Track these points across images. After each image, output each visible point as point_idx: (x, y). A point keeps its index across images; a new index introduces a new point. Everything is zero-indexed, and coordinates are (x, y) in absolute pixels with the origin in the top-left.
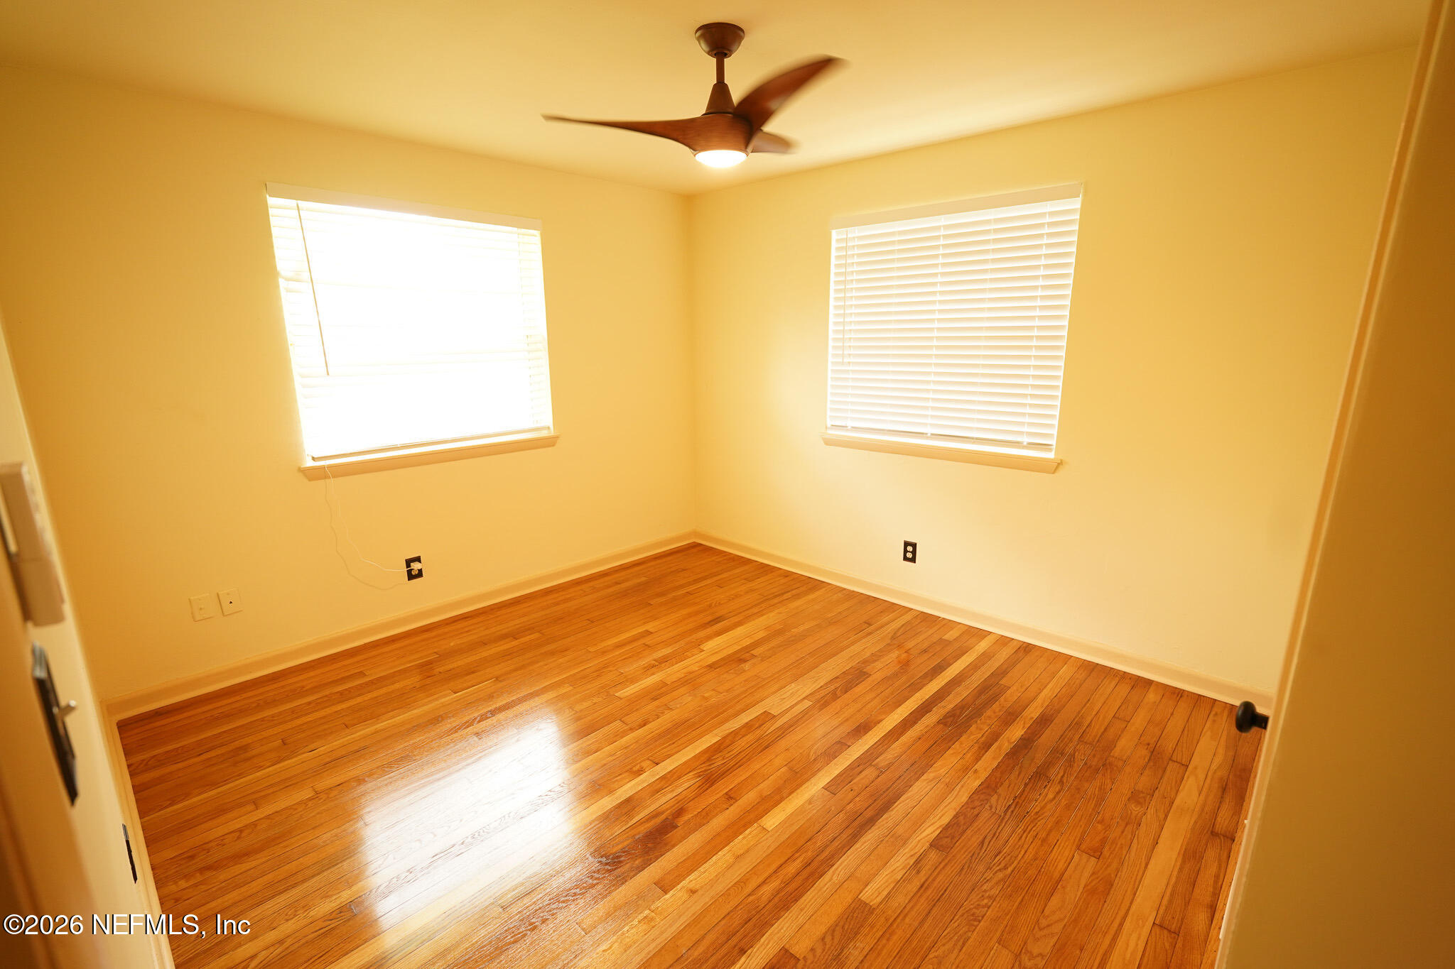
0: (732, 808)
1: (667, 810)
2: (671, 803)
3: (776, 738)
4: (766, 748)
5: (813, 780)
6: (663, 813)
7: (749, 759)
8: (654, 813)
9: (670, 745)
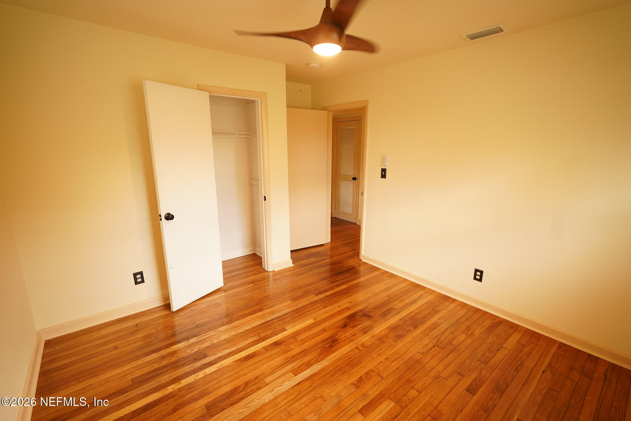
0: (324, 326)
1: (349, 328)
2: (348, 330)
3: (296, 356)
4: (303, 351)
5: (288, 334)
6: (351, 327)
7: (313, 346)
8: (354, 328)
9: (351, 358)
